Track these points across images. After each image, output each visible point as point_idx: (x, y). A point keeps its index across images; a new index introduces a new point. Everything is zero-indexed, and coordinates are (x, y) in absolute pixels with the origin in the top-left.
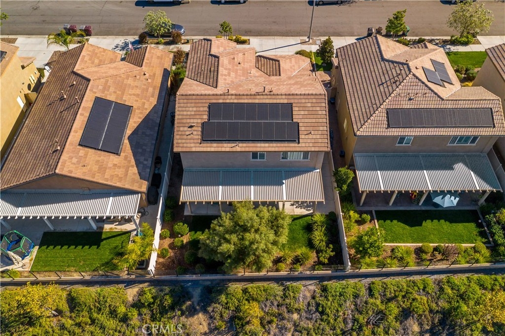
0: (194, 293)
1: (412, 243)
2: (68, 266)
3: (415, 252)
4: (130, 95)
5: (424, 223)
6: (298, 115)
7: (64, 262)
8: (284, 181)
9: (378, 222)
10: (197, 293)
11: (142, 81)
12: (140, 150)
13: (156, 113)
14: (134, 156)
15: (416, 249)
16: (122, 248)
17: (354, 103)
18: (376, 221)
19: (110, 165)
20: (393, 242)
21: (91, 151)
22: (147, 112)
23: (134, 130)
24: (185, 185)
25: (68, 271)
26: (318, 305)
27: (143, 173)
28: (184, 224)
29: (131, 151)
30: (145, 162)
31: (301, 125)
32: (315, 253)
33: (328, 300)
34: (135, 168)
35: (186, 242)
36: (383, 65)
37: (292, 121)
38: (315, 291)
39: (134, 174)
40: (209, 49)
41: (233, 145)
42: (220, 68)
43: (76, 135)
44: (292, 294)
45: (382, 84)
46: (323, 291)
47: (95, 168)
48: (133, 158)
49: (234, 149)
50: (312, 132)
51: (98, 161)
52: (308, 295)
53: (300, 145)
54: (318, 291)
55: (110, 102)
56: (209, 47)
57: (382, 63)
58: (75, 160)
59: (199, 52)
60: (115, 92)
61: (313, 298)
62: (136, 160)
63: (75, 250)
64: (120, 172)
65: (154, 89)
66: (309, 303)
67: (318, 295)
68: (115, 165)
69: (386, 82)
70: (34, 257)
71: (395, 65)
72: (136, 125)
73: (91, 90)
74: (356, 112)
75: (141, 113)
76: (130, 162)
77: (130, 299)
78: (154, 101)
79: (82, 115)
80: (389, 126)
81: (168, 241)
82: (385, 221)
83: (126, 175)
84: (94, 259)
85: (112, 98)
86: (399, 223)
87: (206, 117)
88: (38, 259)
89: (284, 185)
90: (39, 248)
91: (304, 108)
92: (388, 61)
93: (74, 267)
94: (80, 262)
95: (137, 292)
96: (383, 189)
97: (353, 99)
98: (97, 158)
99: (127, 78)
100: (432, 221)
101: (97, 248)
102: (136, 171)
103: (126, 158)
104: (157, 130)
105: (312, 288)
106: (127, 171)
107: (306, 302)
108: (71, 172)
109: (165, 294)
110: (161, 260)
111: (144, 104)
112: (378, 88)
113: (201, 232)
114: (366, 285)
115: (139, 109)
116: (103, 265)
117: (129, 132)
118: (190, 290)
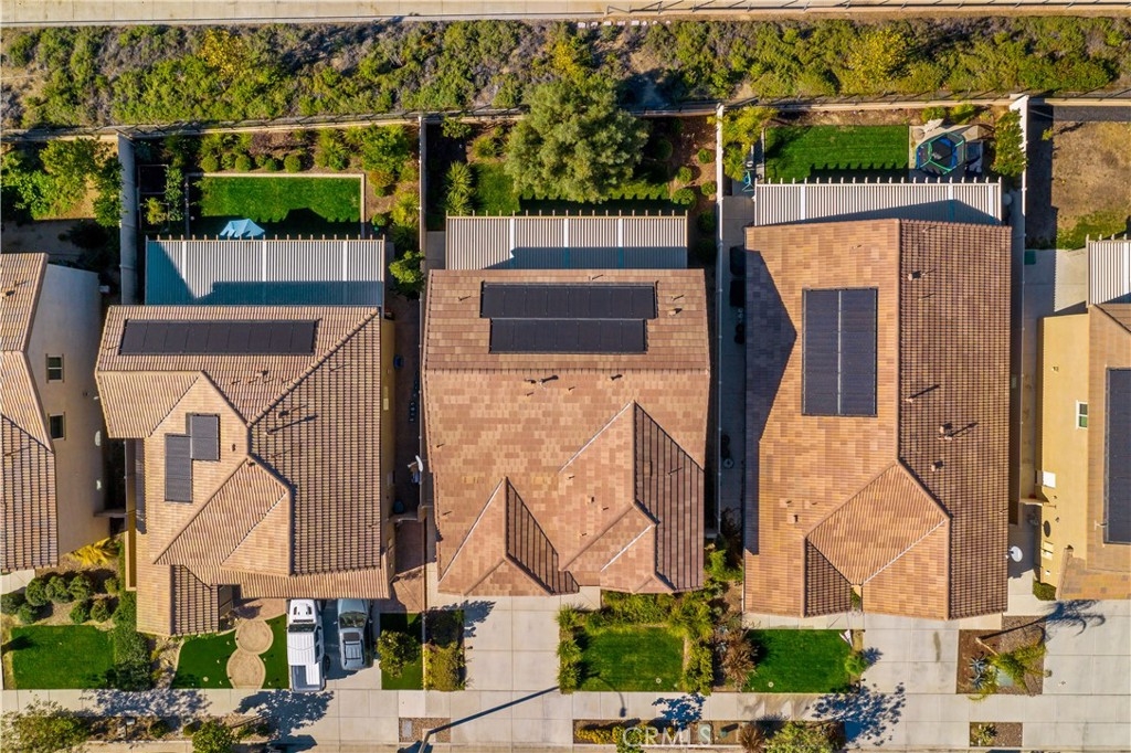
0: (654, 95)
1: (313, 179)
2: (852, 133)
3: (312, 163)
4: (813, 447)
5: (284, 215)
6: (480, 330)
7: (861, 140)
8: (512, 256)
9: (359, 220)
10: (649, 95)
11: (798, 496)
12: (770, 313)
13: (756, 416)
14: (778, 298)
15: (309, 168)
16: (774, 166)
17: (369, 388)
18: (362, 221)
19: (815, 263)
20: (343, 180)
21: (854, 284)
22: (774, 412)
23: (788, 356)
24: (682, 249)
25: (850, 126)
26: (473, 80)
27: (757, 265)
28: (680, 201)
29: (786, 306)
30: (757, 289)
31: (477, 314)
32: (469, 159)
33: (457, 85)
34: (771, 271)
35: (672, 180)
36: (296, 473)
37: (491, 321)
38: (475, 97)
39: (772, 259)
40: (660, 545)
41: (599, 280)
42: (630, 466)
43: (888, 306)
44: (509, 91)
45: (307, 419)
46: (463, 96)
47: (838, 249)
48: (780, 292)
49: (597, 272)
50: (457, 301)
51: (837, 264)
52: (485, 94)
53: (482, 279)
54: (470, 97)
55: (847, 412)
56: (660, 552)
57: (296, 482)
58: (875, 254)
59: (681, 546)
60: (844, 443)
61: (478, 90)
62: (773, 289)
63: (849, 161)
64: (796, 254)
65: (770, 480)
66: (485, 84)
67: (471, 92)
68: (807, 266)
69: (299, 422)
70: (911, 149)
71: (272, 463)
72: (789, 370)
73: (889, 430)
74: (369, 363)
75: (784, 405)
76: (784, 282)
77: (746, 86)
78: (766, 447)
79: (890, 361)
80: (316, 324)
81: (702, 181)
82: (348, 220)
83: (784, 252)
84: (815, 146)
85: (847, 424)
86: (325, 216)
87: (651, 327)
88: (904, 143)
89: (512, 248)
90: (907, 164)
91: (468, 345)
92: (285, 482)
93: (843, 133)
94: (836, 141)
95: (737, 93)
96: (345, 242)
97: (369, 400)
98: (838, 270)
99: (828, 492)
100: (270, 220)
101: (813, 165)
102: (769, 264)
103: (792, 290)
104: (749, 370)
105: (479, 104)
106: (785, 261)
107: (489, 86)
108: (876, 228)
109: (695, 85)
110: (709, 146)
111: (783, 433)
112: (319, 412)
113: (651, 198)
114: (398, 107)
115: (791, 415)
116: (798, 136)
117: (798, 349)
118: (659, 99)
